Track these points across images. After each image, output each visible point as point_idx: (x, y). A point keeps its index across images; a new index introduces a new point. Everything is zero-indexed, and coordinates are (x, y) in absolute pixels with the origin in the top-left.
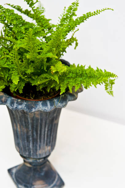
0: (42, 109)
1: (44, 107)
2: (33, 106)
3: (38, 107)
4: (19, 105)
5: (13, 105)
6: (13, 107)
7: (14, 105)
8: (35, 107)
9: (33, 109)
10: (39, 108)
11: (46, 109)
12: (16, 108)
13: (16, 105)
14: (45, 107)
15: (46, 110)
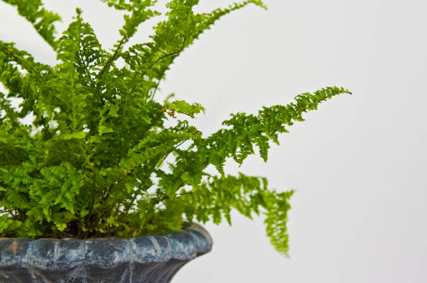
0: (139, 256)
1: (145, 249)
2: (112, 246)
3: (128, 250)
4: (69, 249)
5: (49, 253)
6: (53, 257)
7: (53, 251)
8: (120, 249)
9: (116, 253)
10: (129, 254)
11: (152, 252)
12: (61, 258)
13: (60, 250)
14: (149, 249)
15: (150, 256)
